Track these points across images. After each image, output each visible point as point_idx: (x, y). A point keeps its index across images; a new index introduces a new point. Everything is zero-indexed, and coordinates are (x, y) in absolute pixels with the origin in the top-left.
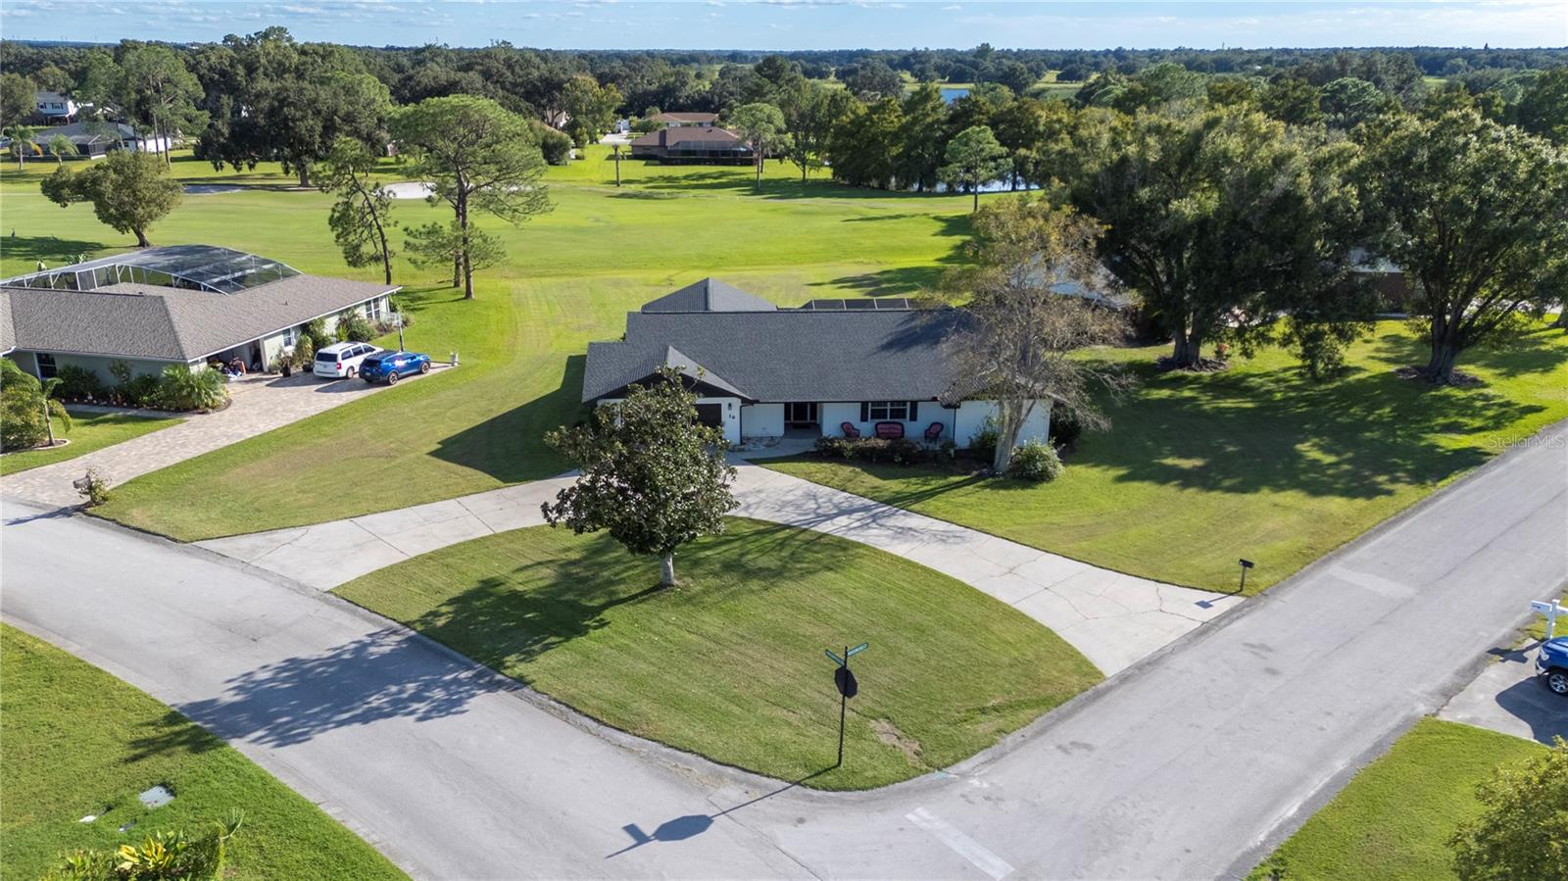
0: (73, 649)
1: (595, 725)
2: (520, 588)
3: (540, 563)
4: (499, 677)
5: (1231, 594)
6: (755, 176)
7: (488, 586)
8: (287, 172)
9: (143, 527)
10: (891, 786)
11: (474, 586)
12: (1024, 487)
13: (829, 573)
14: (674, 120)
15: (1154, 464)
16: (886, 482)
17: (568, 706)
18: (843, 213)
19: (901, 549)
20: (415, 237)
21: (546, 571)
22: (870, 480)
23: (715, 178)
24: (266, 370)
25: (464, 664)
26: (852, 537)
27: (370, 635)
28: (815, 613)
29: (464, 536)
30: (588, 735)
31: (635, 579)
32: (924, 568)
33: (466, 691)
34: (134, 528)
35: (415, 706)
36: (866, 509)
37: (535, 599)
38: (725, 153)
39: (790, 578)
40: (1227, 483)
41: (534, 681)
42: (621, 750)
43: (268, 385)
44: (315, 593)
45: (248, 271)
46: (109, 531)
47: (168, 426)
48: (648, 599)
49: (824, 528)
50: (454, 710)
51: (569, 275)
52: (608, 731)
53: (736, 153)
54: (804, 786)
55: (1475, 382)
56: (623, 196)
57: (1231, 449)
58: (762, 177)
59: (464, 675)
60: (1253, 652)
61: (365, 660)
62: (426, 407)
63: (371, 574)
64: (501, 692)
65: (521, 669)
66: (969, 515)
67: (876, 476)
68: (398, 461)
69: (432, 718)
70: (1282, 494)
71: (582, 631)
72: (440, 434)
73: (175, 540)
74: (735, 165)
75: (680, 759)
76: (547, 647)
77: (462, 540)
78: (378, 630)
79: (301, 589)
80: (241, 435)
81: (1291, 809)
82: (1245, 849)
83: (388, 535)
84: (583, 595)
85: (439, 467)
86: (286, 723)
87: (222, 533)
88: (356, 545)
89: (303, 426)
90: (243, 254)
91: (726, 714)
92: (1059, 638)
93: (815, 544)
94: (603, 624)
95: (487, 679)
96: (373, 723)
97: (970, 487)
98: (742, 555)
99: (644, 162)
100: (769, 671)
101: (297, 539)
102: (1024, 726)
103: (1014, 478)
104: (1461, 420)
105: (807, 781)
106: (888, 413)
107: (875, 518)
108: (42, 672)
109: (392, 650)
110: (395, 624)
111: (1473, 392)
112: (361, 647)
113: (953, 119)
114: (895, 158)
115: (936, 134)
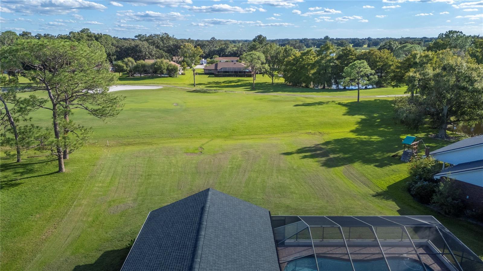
6: (252, 82)
14: (224, 59)
18: (294, 101)
23: (236, 82)
38: (240, 72)
53: (245, 72)
58: (255, 82)
74: (244, 77)
99: (208, 76)
113: (339, 57)
114: (313, 74)
115: (331, 64)
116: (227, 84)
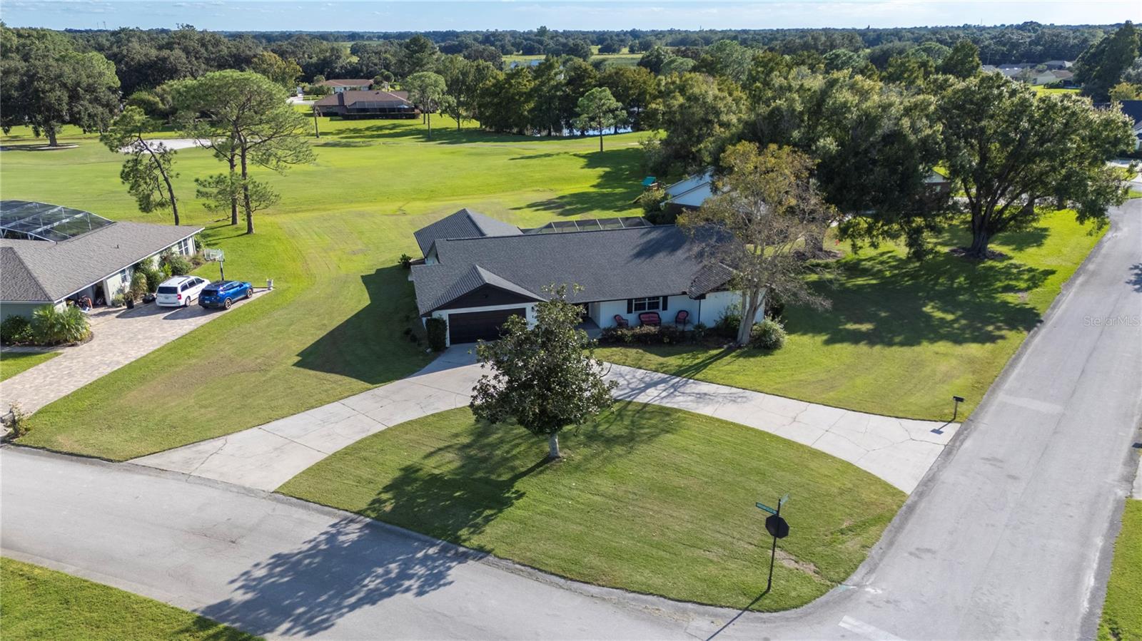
0: (70, 570)
1: (563, 581)
2: (437, 472)
3: (440, 449)
4: (461, 549)
5: (950, 422)
6: (422, 127)
7: (409, 474)
8: (37, 134)
9: (75, 452)
10: (814, 602)
11: (398, 474)
12: (766, 354)
13: (668, 435)
14: (338, 86)
15: (841, 330)
16: (665, 359)
17: (532, 568)
18: (506, 154)
19: (707, 410)
20: (204, 186)
21: (450, 456)
22: (655, 359)
23: (391, 129)
24: (109, 303)
25: (426, 541)
26: (668, 404)
27: (333, 526)
28: (678, 469)
29: (364, 432)
30: (562, 590)
31: (525, 454)
32: (732, 423)
33: (441, 565)
34: (65, 453)
35: (407, 583)
36: (663, 381)
37: (454, 480)
38: (393, 110)
39: (642, 442)
40: (897, 339)
41: (493, 550)
42: (594, 599)
43: (117, 317)
44: (263, 494)
45: (64, 221)
46: (43, 458)
47: (47, 359)
48: (544, 470)
49: (642, 399)
50: (442, 582)
51: (318, 209)
52: (576, 585)
53: (399, 110)
54: (752, 611)
55: (1002, 257)
56: (326, 145)
57: (883, 314)
58: (428, 127)
59: (431, 551)
60: (991, 464)
61: (340, 548)
62: (268, 326)
63: (303, 472)
64: (470, 562)
65: (476, 541)
66: (740, 379)
67: (657, 354)
68: (271, 373)
69: (427, 592)
70: (936, 344)
71: (508, 503)
72: (294, 348)
73: (112, 461)
74: (401, 118)
75: (646, 601)
76: (487, 520)
77: (364, 435)
78: (336, 521)
79: (248, 492)
80: (118, 363)
81: (1090, 581)
82: (1081, 616)
83: (299, 437)
84: (491, 471)
85: (309, 375)
86: (304, 613)
87: (151, 450)
88: (276, 449)
89: (170, 350)
90: (54, 207)
91: (662, 559)
92: (858, 468)
93: (645, 413)
94: (520, 495)
95: (453, 552)
96: (380, 603)
97: (728, 357)
98: (595, 427)
99: (329, 118)
100: (671, 519)
101: (221, 449)
102: (877, 540)
103: (754, 348)
104: (1011, 283)
105: (752, 606)
106: (647, 306)
107: (675, 387)
108: (54, 596)
109: (359, 536)
110: (348, 514)
111: (1005, 263)
112: (331, 538)
113: (570, 82)
114: (530, 111)
115: (558, 93)
116: (375, 133)
